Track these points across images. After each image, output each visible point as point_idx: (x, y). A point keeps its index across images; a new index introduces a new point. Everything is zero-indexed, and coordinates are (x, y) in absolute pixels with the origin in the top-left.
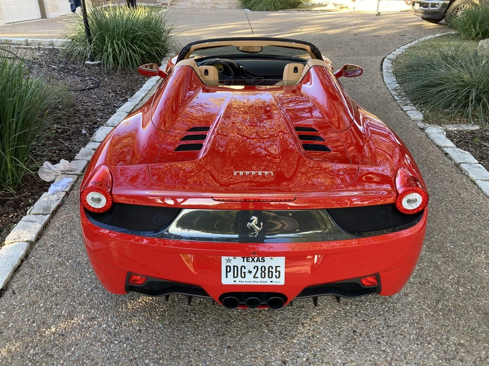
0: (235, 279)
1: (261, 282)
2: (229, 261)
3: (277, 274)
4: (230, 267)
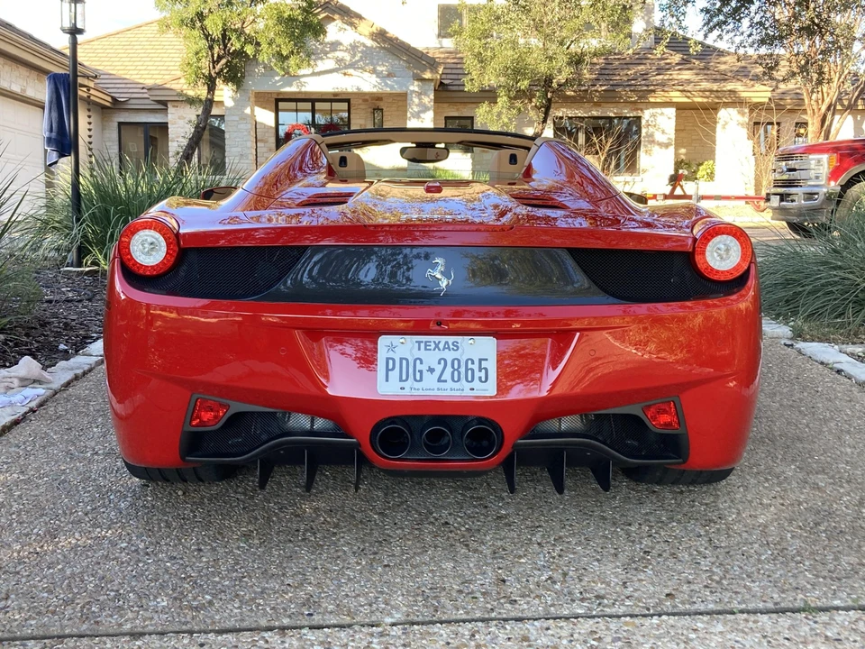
0: (402, 384)
1: (451, 389)
2: (391, 348)
3: (483, 374)
4: (393, 360)
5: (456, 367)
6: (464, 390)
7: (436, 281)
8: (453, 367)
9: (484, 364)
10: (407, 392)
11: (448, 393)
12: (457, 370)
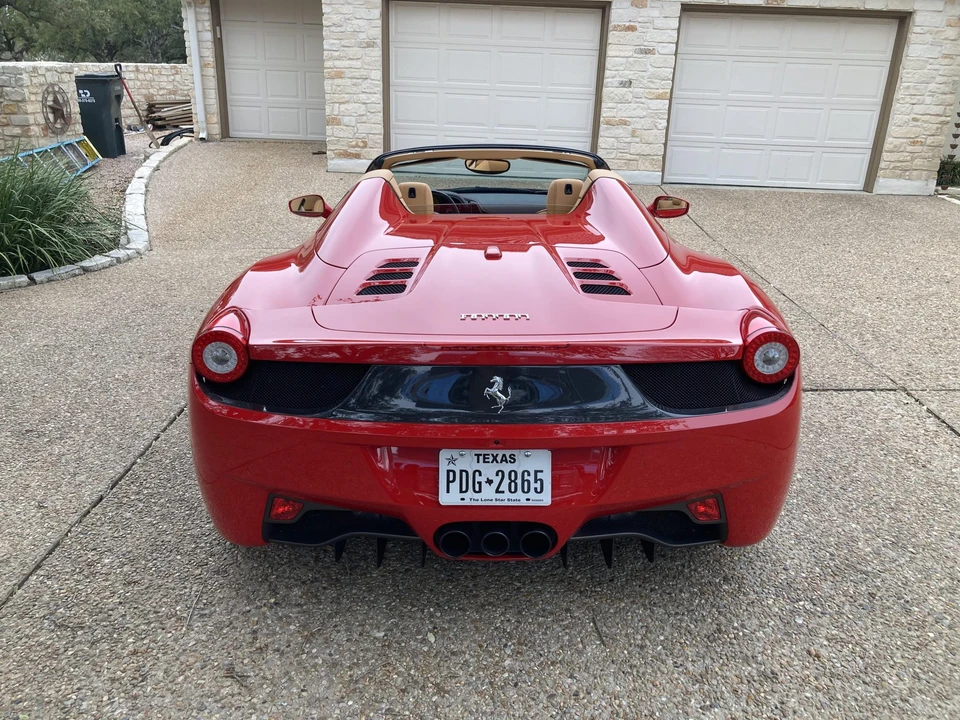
0: (463, 495)
2: (452, 461)
3: (538, 485)
4: (454, 472)
5: (513, 478)
6: (521, 499)
7: (493, 400)
8: (510, 478)
9: (539, 476)
10: (467, 502)
11: (506, 503)
12: (514, 481)
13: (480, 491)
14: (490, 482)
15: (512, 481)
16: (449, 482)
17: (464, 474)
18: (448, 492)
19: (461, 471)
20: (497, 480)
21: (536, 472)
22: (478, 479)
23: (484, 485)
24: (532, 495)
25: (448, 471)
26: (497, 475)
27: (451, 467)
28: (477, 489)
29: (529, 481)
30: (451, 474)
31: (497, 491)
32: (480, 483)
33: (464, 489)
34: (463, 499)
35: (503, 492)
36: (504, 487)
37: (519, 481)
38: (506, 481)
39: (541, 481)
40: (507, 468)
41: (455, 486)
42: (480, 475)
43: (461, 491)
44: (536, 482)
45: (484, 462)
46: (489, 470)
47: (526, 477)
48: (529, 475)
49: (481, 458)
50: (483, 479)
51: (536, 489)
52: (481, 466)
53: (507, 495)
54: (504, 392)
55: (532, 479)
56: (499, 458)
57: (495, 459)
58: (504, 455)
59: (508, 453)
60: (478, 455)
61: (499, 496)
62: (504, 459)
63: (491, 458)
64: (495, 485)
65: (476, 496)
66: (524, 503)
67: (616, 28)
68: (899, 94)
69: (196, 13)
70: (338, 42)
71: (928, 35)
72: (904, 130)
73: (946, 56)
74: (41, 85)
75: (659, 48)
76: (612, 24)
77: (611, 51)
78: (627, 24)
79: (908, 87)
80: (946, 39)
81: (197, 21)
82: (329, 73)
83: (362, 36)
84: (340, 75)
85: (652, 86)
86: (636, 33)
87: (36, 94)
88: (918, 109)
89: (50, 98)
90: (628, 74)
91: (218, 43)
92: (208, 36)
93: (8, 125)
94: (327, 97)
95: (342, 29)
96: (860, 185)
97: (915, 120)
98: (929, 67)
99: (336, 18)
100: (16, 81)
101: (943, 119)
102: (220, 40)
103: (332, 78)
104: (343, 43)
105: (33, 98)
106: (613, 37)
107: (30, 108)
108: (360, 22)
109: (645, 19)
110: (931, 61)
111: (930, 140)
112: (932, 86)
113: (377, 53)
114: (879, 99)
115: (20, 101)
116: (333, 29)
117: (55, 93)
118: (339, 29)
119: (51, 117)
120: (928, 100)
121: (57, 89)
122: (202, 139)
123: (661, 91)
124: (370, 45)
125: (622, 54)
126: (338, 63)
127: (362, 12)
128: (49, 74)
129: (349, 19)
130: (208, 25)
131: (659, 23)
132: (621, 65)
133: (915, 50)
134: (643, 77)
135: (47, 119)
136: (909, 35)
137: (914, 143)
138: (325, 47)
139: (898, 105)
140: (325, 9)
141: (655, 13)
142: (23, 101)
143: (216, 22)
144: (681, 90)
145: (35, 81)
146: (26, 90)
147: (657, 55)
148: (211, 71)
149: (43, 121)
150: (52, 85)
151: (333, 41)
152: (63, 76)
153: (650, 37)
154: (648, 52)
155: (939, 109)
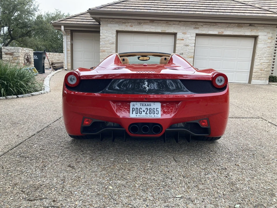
1: (149, 116)
2: (134, 105)
3: (157, 112)
4: (134, 108)
6: (152, 116)
7: (145, 88)
9: (158, 110)
10: (138, 117)
11: (148, 117)
12: (151, 111)
13: (141, 114)
14: (144, 111)
15: (150, 111)
16: (133, 111)
17: (137, 109)
18: (132, 114)
19: (136, 108)
20: (146, 111)
21: (157, 109)
22: (141, 110)
23: (142, 112)
24: (156, 115)
25: (133, 108)
26: (146, 109)
27: (133, 107)
28: (140, 113)
29: (155, 111)
30: (133, 109)
31: (146, 114)
32: (141, 111)
33: (137, 113)
34: (136, 116)
35: (148, 114)
36: (148, 112)
37: (152, 111)
38: (148, 111)
39: (158, 111)
40: (149, 107)
41: (134, 112)
42: (141, 109)
43: (136, 114)
44: (156, 111)
45: (143, 106)
46: (144, 108)
47: (154, 110)
48: (155, 109)
49: (142, 105)
50: (142, 110)
51: (156, 113)
52: (142, 107)
53: (149, 115)
54: (148, 86)
55: (155, 110)
56: (146, 105)
57: (145, 105)
58: (148, 104)
59: (149, 103)
60: (141, 104)
61: (147, 115)
62: (148, 105)
63: (144, 105)
64: (145, 112)
65: (140, 115)
66: (153, 117)
67: (178, 39)
68: (256, 57)
69: (67, 37)
70: (104, 43)
71: (263, 42)
72: (258, 67)
73: (268, 47)
74: (24, 53)
75: (190, 45)
76: (177, 39)
77: (177, 45)
78: (181, 38)
79: (258, 55)
80: (268, 42)
81: (67, 39)
82: (101, 51)
83: (110, 41)
84: (104, 51)
85: (188, 54)
86: (184, 41)
87: (23, 55)
88: (261, 61)
89: (26, 57)
90: (182, 52)
91: (72, 45)
92: (69, 43)
93: (14, 63)
94: (101, 57)
95: (105, 39)
96: (247, 82)
97: (261, 64)
98: (264, 50)
99: (104, 37)
100: (17, 51)
101: (269, 64)
102: (72, 44)
103: (102, 52)
104: (105, 43)
105: (22, 56)
106: (177, 42)
107: (20, 58)
108: (110, 38)
109: (186, 37)
110: (264, 48)
111: (266, 69)
112: (265, 55)
113: (114, 46)
114: (251, 59)
115: (18, 57)
116: (103, 39)
117: (27, 55)
118: (104, 39)
119: (26, 61)
120: (264, 59)
121: (28, 54)
122: (66, 70)
123: (191, 56)
124: (113, 43)
125: (180, 46)
126: (104, 48)
127: (111, 35)
128: (26, 50)
129: (107, 37)
130: (69, 40)
131: (190, 38)
132: (180, 49)
133: (259, 45)
134: (186, 52)
135: (25, 62)
136: (258, 42)
137: (261, 70)
138: (100, 44)
139: (256, 60)
140: (101, 34)
141: (189, 36)
142: (19, 56)
143: (72, 39)
144: (196, 56)
145: (23, 52)
146: (20, 54)
147: (190, 47)
148: (69, 52)
149: (24, 62)
150: (27, 53)
151: (102, 43)
152: (30, 51)
153: (187, 42)
154: (187, 46)
155: (268, 61)
